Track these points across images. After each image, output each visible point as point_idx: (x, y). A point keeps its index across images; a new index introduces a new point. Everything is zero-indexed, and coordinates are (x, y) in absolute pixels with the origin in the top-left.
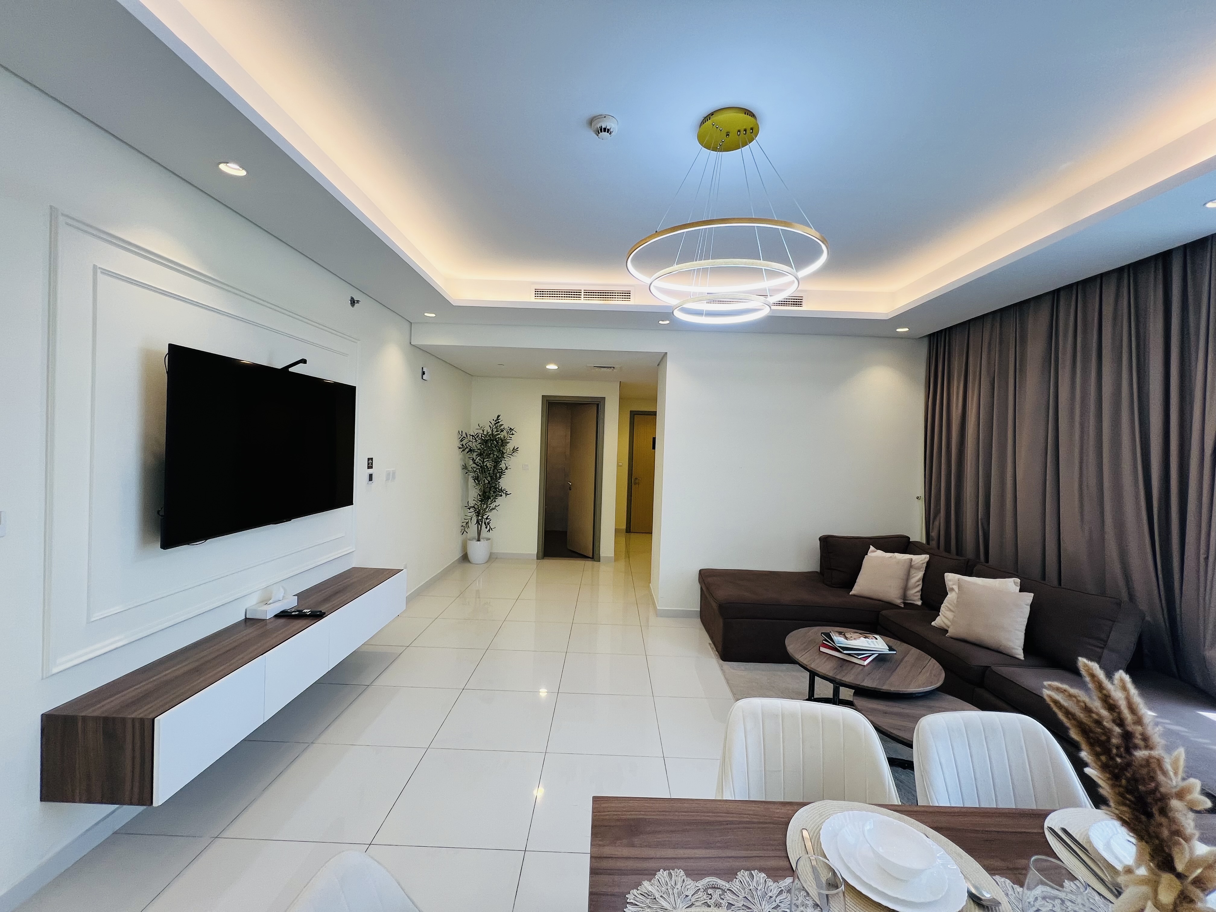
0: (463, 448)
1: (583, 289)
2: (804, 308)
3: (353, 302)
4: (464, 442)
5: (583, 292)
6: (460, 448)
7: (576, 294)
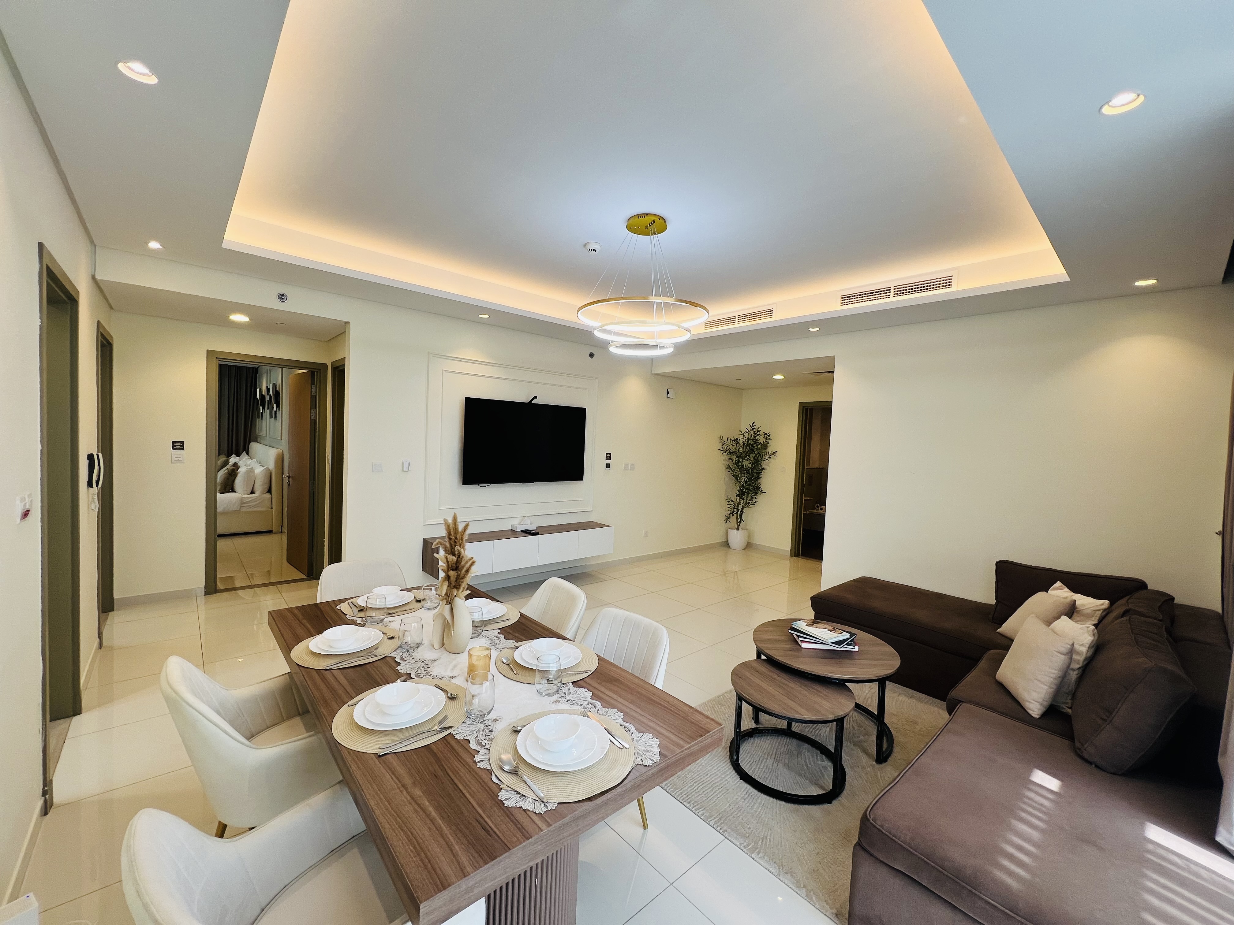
0: (724, 451)
1: (737, 315)
2: (953, 288)
3: (592, 355)
4: (725, 446)
5: (737, 317)
6: (721, 450)
7: (732, 320)
